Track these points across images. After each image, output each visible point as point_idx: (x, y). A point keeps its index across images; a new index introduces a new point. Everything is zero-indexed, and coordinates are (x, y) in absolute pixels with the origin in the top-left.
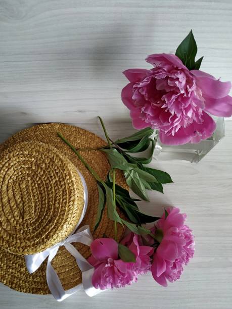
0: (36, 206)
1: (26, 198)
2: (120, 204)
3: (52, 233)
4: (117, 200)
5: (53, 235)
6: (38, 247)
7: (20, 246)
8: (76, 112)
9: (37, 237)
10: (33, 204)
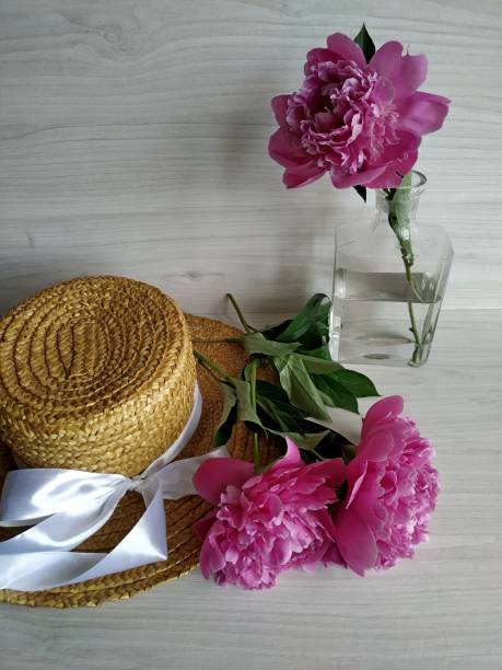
0: (98, 360)
1: (81, 349)
2: (265, 408)
3: (127, 392)
4: (260, 404)
5: (128, 396)
6: (90, 416)
7: (52, 411)
8: (184, 276)
9: (93, 399)
10: (93, 358)
